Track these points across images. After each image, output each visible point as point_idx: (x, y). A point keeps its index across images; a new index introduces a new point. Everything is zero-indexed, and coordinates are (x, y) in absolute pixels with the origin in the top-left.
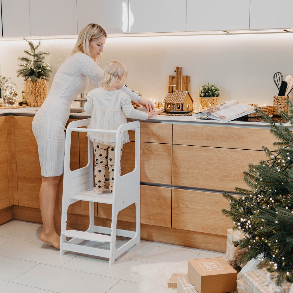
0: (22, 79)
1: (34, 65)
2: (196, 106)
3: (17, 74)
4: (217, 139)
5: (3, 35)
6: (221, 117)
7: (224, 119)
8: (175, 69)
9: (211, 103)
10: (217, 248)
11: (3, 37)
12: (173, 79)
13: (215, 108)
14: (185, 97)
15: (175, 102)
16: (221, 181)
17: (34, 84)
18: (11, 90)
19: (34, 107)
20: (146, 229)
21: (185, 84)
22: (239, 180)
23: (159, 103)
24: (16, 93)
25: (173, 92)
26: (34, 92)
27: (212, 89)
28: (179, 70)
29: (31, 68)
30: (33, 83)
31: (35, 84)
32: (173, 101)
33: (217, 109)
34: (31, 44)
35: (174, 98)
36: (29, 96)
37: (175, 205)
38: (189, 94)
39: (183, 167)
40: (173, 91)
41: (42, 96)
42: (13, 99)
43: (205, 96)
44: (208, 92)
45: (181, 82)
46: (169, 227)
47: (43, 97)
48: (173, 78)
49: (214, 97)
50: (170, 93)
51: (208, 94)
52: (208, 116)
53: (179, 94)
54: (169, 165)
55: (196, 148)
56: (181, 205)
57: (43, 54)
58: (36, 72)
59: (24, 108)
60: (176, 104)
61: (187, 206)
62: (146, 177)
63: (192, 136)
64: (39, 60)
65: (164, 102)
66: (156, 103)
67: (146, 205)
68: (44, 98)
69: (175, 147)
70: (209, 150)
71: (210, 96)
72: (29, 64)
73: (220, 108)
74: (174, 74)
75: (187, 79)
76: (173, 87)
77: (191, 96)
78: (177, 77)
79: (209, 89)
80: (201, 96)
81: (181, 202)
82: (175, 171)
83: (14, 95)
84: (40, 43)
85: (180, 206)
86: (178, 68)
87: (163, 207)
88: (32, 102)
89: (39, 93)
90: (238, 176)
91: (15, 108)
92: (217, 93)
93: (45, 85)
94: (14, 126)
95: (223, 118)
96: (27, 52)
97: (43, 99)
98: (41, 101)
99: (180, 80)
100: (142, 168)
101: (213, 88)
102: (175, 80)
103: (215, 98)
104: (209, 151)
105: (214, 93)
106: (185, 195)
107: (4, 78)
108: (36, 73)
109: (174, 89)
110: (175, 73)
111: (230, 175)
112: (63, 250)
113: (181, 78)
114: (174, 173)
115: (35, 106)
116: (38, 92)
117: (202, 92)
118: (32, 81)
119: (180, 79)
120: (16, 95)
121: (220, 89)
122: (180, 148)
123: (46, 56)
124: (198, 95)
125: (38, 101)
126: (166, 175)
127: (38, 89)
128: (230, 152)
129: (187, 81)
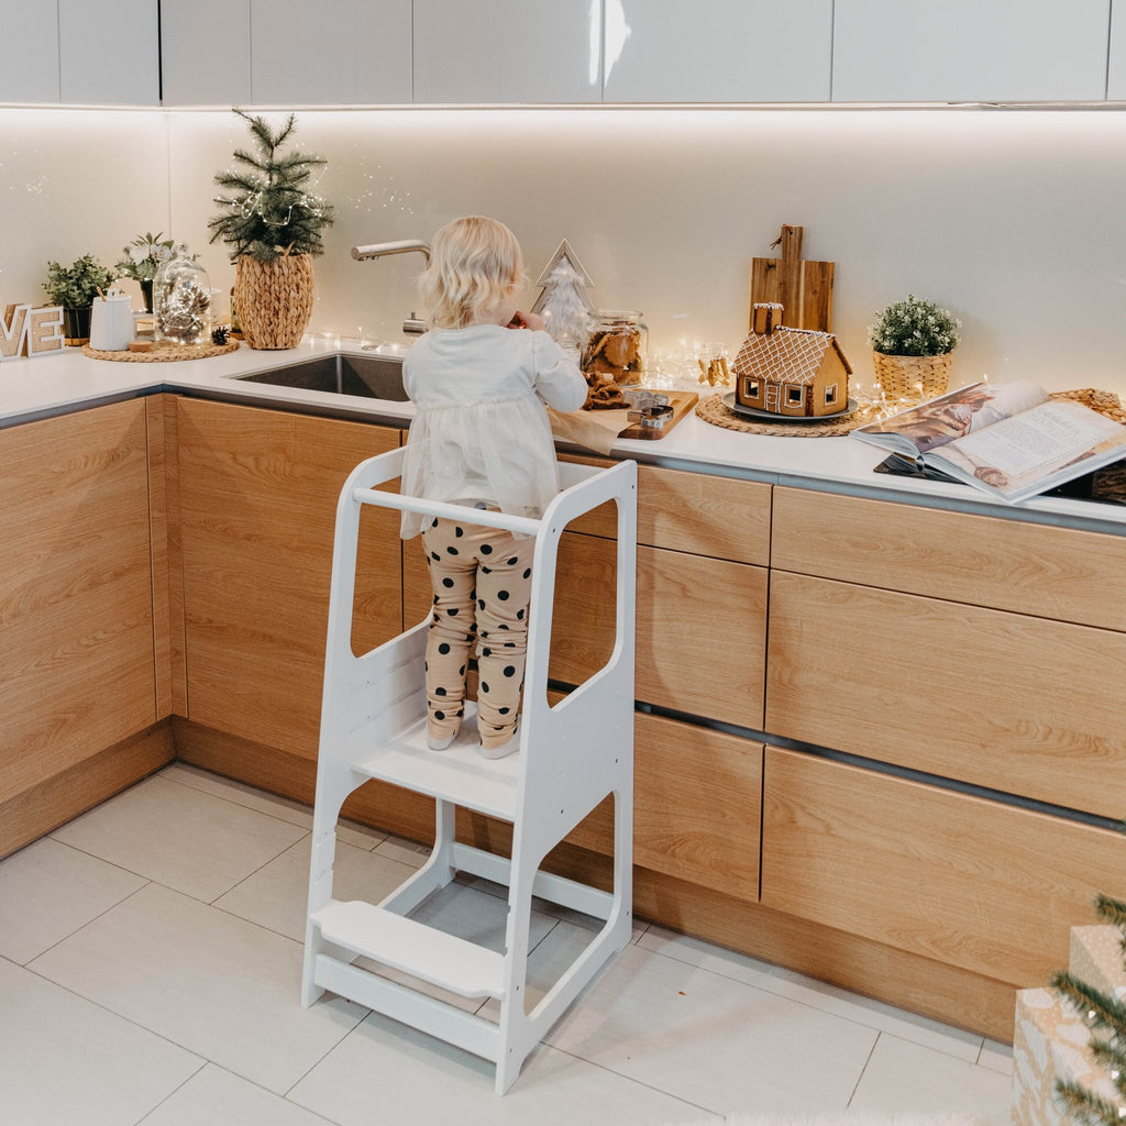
0: (225, 249)
1: (266, 204)
2: (858, 386)
3: (210, 233)
4: (965, 570)
5: (161, 98)
6: (984, 474)
7: (1002, 489)
8: (778, 234)
9: (921, 378)
10: (956, 1012)
11: (161, 105)
12: (767, 271)
13: (951, 421)
14: (822, 362)
15: (779, 376)
16: (983, 746)
17: (263, 271)
18: (184, 289)
19: (263, 349)
20: (656, 883)
21: (815, 292)
22: (1065, 756)
23: (712, 365)
24: (205, 299)
25: (769, 331)
26: (266, 297)
27: (926, 325)
28: (791, 238)
29: (255, 215)
30: (261, 266)
31: (267, 270)
32: (772, 369)
33: (960, 425)
34: (259, 130)
35: (776, 359)
36: (246, 312)
37: (774, 816)
38: (834, 345)
39: (816, 666)
40: (773, 327)
41: (293, 312)
42: (192, 320)
43: (899, 350)
44: (911, 336)
45: (798, 283)
46: (748, 899)
47: (296, 314)
48: (770, 266)
49: (934, 354)
50: (760, 334)
51: (911, 345)
52: (920, 458)
53: (796, 341)
54: (753, 649)
55: (871, 597)
56: (801, 819)
57: (300, 163)
58: (272, 229)
59: (228, 355)
60: (785, 383)
61: (828, 828)
62: (659, 684)
63: (856, 544)
64: (287, 186)
65: (733, 371)
66: (700, 362)
67: (656, 794)
68: (302, 318)
69: (782, 581)
70: (931, 610)
71: (917, 353)
72: (249, 201)
73: (970, 421)
74: (775, 254)
75: (823, 276)
76: (770, 313)
77: (843, 351)
78: (786, 267)
79: (913, 322)
80: (879, 349)
81: (803, 808)
82: (780, 677)
83: (194, 306)
84: (291, 124)
85: (799, 824)
86: (787, 230)
87: (725, 815)
88: (256, 332)
89: (283, 302)
90: (1063, 735)
91: (194, 358)
92: (947, 340)
93: (304, 273)
94: (177, 434)
95: (994, 478)
96: (242, 157)
97: (298, 321)
98: (289, 330)
99: (795, 278)
100: (643, 646)
101: (931, 319)
102: (776, 275)
103: (938, 359)
104: (931, 615)
105: (934, 338)
106: (819, 781)
107: (169, 244)
108: (274, 234)
109: (776, 319)
110: (779, 247)
111: (1023, 729)
112: (317, 987)
113: (799, 269)
114: (770, 685)
115: (269, 347)
116: (279, 299)
117: (887, 333)
118: (259, 262)
119: (795, 273)
120: (202, 304)
121: (959, 323)
122: (803, 588)
123: (312, 169)
124: (870, 344)
125: (280, 330)
126: (739, 688)
127: (277, 288)
128: (1024, 629)
129: (823, 282)
